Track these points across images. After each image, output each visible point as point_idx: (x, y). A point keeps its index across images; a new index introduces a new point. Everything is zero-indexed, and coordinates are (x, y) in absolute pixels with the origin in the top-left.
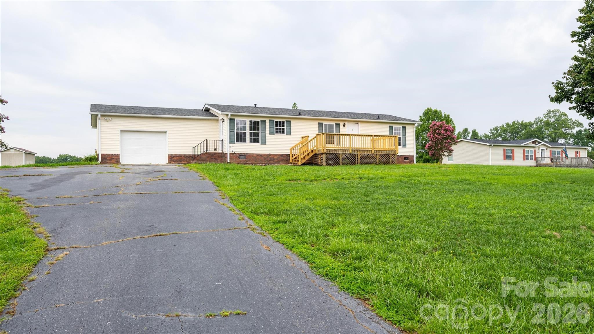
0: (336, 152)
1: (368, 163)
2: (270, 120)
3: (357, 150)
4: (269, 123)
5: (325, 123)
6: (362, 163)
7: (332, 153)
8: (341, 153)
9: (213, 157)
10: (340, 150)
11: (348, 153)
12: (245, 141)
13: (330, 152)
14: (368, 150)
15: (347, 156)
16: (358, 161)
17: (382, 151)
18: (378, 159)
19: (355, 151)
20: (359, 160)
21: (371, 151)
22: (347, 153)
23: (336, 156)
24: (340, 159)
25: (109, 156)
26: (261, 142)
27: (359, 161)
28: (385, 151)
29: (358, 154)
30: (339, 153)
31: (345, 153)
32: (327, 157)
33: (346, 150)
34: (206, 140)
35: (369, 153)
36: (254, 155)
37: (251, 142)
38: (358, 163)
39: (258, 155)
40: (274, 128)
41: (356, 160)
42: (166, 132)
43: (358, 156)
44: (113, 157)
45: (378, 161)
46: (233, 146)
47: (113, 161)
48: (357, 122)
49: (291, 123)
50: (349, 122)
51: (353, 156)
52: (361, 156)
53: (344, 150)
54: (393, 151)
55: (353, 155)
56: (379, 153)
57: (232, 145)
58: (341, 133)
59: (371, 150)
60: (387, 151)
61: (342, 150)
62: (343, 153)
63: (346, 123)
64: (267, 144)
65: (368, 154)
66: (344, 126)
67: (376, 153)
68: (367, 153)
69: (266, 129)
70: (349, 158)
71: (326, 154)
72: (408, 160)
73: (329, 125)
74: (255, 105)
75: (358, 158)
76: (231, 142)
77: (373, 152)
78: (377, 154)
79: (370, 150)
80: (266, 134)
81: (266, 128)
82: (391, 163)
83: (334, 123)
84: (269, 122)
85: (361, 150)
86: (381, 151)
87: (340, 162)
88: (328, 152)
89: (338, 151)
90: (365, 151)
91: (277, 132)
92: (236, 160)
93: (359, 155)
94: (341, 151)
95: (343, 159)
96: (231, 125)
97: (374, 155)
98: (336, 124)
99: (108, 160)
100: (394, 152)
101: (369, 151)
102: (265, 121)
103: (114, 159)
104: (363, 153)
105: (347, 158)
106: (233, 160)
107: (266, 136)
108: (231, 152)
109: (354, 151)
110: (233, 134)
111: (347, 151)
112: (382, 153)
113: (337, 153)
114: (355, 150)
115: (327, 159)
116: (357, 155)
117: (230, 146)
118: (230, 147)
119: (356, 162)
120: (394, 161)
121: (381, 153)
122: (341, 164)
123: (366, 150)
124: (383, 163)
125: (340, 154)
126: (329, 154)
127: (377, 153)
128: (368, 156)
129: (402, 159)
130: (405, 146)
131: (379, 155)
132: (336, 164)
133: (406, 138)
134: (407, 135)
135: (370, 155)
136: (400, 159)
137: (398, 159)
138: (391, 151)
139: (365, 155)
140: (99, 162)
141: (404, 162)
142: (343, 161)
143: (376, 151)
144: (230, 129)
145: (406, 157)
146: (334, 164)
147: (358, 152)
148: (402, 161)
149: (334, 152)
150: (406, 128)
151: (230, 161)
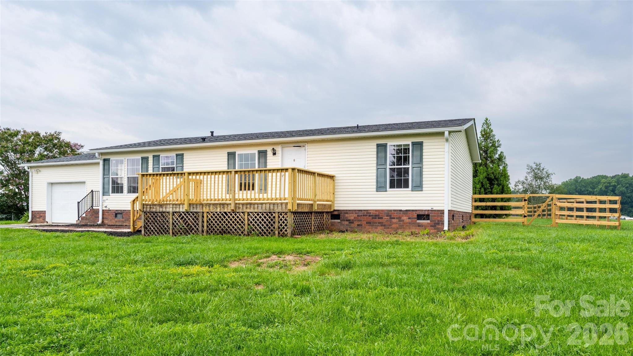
0: (161, 210)
1: (223, 232)
2: (154, 156)
3: (203, 205)
4: (152, 161)
5: (239, 152)
6: (210, 231)
7: (154, 210)
8: (171, 210)
10: (169, 204)
11: (185, 210)
12: (122, 192)
13: (152, 210)
14: (223, 204)
15: (183, 217)
16: (203, 227)
17: (256, 206)
18: (247, 222)
19: (198, 206)
20: (206, 224)
22: (181, 210)
23: (164, 217)
24: (169, 224)
25: (38, 213)
27: (205, 227)
28: (262, 204)
29: (203, 213)
30: (168, 210)
31: (177, 210)
32: (147, 219)
33: (179, 205)
34: (92, 191)
35: (226, 210)
37: (130, 191)
38: (203, 231)
40: (159, 168)
41: (200, 224)
42: (84, 183)
43: (203, 217)
44: (41, 215)
45: (246, 227)
46: (107, 200)
47: (41, 219)
48: (298, 145)
49: (184, 158)
50: (284, 145)
51: (193, 217)
52: (209, 216)
53: (176, 205)
54: (282, 204)
55: (195, 214)
56: (248, 210)
57: (105, 197)
58: (269, 167)
60: (268, 206)
61: (173, 205)
62: (175, 210)
63: (278, 149)
65: (225, 213)
66: (274, 154)
67: (241, 211)
68: (222, 211)
71: (145, 213)
72: (429, 221)
73: (247, 155)
74: (212, 133)
75: (203, 222)
76: (104, 193)
78: (244, 213)
81: (149, 169)
82: (277, 232)
83: (255, 151)
85: (209, 205)
86: (252, 206)
87: (169, 228)
88: (148, 210)
89: (166, 208)
90: (218, 206)
92: (111, 220)
93: (205, 215)
94: (171, 206)
95: (175, 224)
96: (105, 167)
98: (259, 152)
99: (36, 218)
100: (284, 206)
101: (226, 206)
102: (147, 159)
103: (42, 216)
104: (214, 211)
106: (108, 220)
108: (104, 209)
109: (195, 206)
110: (108, 182)
111: (181, 206)
112: (256, 211)
113: (164, 210)
115: (146, 223)
116: (200, 214)
117: (104, 199)
118: (103, 201)
119: (200, 229)
120: (286, 228)
121: (252, 210)
122: (171, 232)
123: (220, 204)
124: (258, 232)
125: (169, 213)
126: (150, 212)
127: (245, 210)
128: (225, 217)
129: (409, 218)
130: (419, 187)
131: (249, 215)
132: (162, 233)
133: (421, 168)
134: (424, 160)
135: (229, 215)
136: (405, 218)
137: (399, 218)
138: (278, 204)
139: (218, 215)
140: (29, 221)
141: (419, 226)
142: (175, 226)
143: (241, 206)
144: (104, 175)
145: (421, 213)
146: (160, 233)
147: (204, 208)
148: (409, 223)
149: (159, 209)
150: (424, 144)
151: (103, 222)
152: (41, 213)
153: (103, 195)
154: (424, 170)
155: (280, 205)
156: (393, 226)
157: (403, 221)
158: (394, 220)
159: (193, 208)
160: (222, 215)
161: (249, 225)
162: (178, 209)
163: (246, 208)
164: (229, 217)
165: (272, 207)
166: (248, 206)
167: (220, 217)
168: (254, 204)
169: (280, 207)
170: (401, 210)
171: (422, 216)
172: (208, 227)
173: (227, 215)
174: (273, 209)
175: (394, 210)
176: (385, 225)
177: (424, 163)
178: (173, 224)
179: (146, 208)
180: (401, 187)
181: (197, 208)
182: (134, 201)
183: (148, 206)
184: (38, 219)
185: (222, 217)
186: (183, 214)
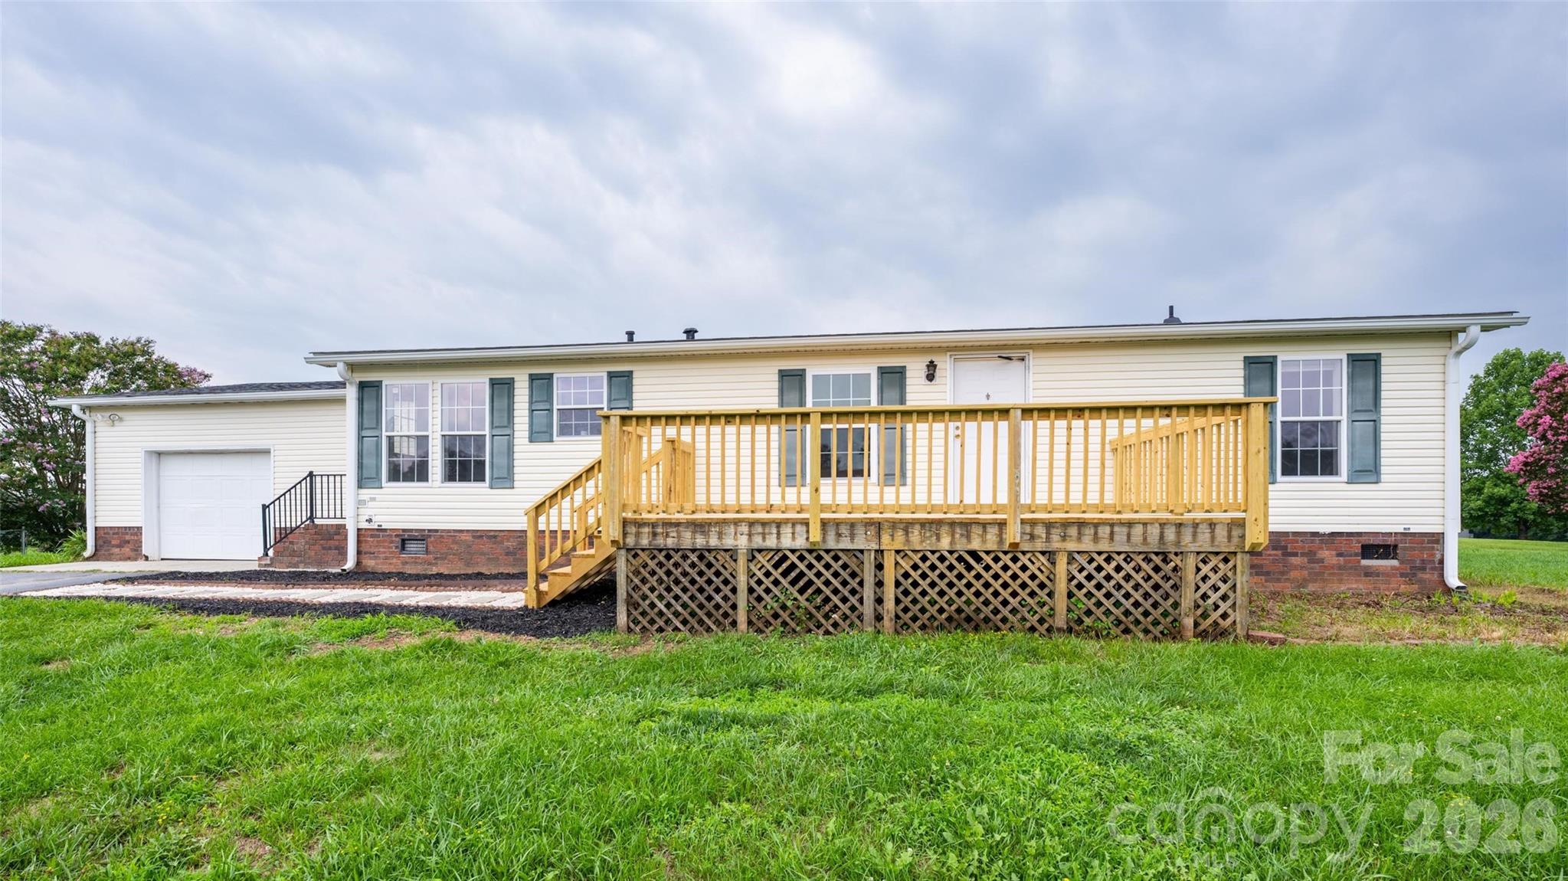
0: (700, 542)
1: (967, 622)
2: (533, 378)
3: (878, 526)
4: (527, 391)
5: (816, 369)
6: (909, 617)
7: (670, 542)
8: (742, 542)
9: (332, 543)
10: (736, 522)
11: (800, 543)
12: (424, 477)
13: (660, 541)
14: (966, 525)
15: (793, 566)
16: (879, 601)
17: (1104, 531)
18: (1061, 586)
19: (860, 531)
20: (890, 593)
21: (993, 531)
22: (787, 542)
23: (710, 565)
24: (734, 590)
25: (117, 533)
26: (492, 478)
27: (889, 604)
28: (1130, 524)
29: (879, 552)
30: (729, 542)
31: (771, 542)
32: (637, 573)
33: (779, 524)
34: (311, 475)
35: (976, 545)
36: (464, 537)
37: (450, 476)
38: (879, 618)
39: (479, 535)
40: (550, 410)
41: (868, 593)
42: (267, 452)
43: (880, 567)
44: (127, 538)
45: (1061, 603)
46: (372, 499)
47: (126, 550)
48: (1011, 353)
49: (635, 382)
50: (965, 354)
51: (836, 566)
52: (906, 565)
53: (764, 524)
54: (1212, 525)
55: (844, 558)
56: (1072, 546)
57: (366, 493)
59: (1002, 524)
60: (1154, 531)
61: (752, 524)
62: (758, 542)
63: (944, 364)
64: (516, 484)
65: (974, 554)
66: (930, 377)
67: (1040, 545)
68: (961, 546)
69: (516, 420)
70: (810, 583)
71: (633, 552)
72: (1395, 563)
73: (841, 379)
75: (880, 584)
76: (365, 479)
77: (1013, 534)
78: (1050, 555)
79: (984, 525)
80: (516, 441)
81: (516, 413)
82: (1190, 622)
83: (867, 368)
84: (526, 384)
85: (907, 526)
86: (1089, 532)
87: (734, 607)
88: (645, 542)
89: (720, 535)
90: (944, 531)
91: (565, 431)
92: (386, 558)
93: (889, 562)
94: (745, 529)
95: (760, 590)
96: (366, 406)
97: (1024, 560)
98: (883, 372)
99: (113, 546)
100: (1221, 533)
101: (976, 531)
102: (509, 384)
103: (128, 542)
104: (927, 546)
105: (793, 583)
106: (376, 558)
107: (516, 449)
108: (364, 525)
109: (844, 530)
110: (374, 448)
111: (787, 530)
112: (1104, 546)
113: (713, 542)
114: (852, 525)
115: (636, 588)
116: (869, 558)
117: (362, 497)
118: (360, 503)
119: (868, 609)
120: (1224, 607)
121: (1087, 545)
122: (742, 617)
123: (952, 524)
124: (1107, 622)
125: (732, 553)
126: (653, 551)
127: (1056, 544)
128: (969, 568)
129: (1340, 555)
130: (1368, 471)
131: (1071, 559)
132: (701, 622)
133: (1376, 422)
134: (1383, 403)
135: (988, 559)
136: (1327, 555)
137: (1311, 555)
138: (1196, 525)
139: (942, 559)
140: (87, 554)
141: (1367, 575)
142: (759, 599)
143: (1040, 531)
144: (361, 427)
145: (1372, 541)
146: (693, 622)
147: (886, 538)
148: (1340, 568)
149: (687, 540)
150: (1384, 361)
151: (358, 563)
152: (127, 534)
153: (360, 487)
154: (1383, 428)
155: (1204, 529)
156: (1293, 574)
157: (1322, 561)
158: (1294, 560)
159: (839, 535)
160: (960, 559)
161: (1070, 595)
162: (775, 541)
163: (1064, 538)
164: (987, 568)
165: (1170, 535)
166: (1073, 531)
167: (951, 568)
168: (1097, 525)
169: (1204, 535)
170: (1315, 534)
171: (1377, 547)
172: (898, 601)
173: (978, 559)
174: (1178, 543)
175: (1295, 534)
176: (1268, 573)
177: (1383, 411)
178: (751, 590)
179: (638, 535)
180: (1314, 473)
181: (852, 536)
182: (537, 508)
183: (646, 530)
184: (116, 550)
185: (960, 567)
186: (793, 558)
